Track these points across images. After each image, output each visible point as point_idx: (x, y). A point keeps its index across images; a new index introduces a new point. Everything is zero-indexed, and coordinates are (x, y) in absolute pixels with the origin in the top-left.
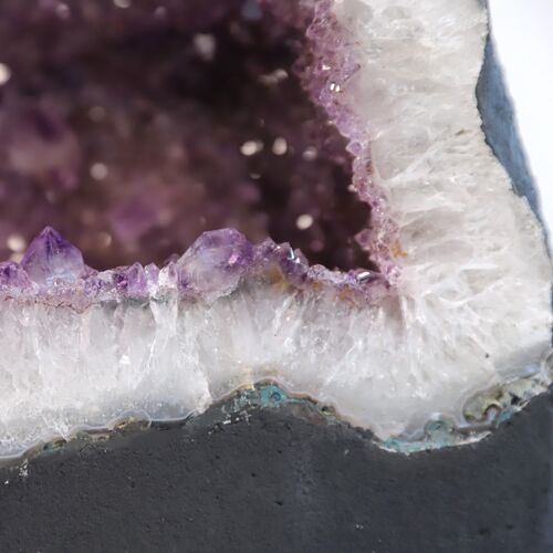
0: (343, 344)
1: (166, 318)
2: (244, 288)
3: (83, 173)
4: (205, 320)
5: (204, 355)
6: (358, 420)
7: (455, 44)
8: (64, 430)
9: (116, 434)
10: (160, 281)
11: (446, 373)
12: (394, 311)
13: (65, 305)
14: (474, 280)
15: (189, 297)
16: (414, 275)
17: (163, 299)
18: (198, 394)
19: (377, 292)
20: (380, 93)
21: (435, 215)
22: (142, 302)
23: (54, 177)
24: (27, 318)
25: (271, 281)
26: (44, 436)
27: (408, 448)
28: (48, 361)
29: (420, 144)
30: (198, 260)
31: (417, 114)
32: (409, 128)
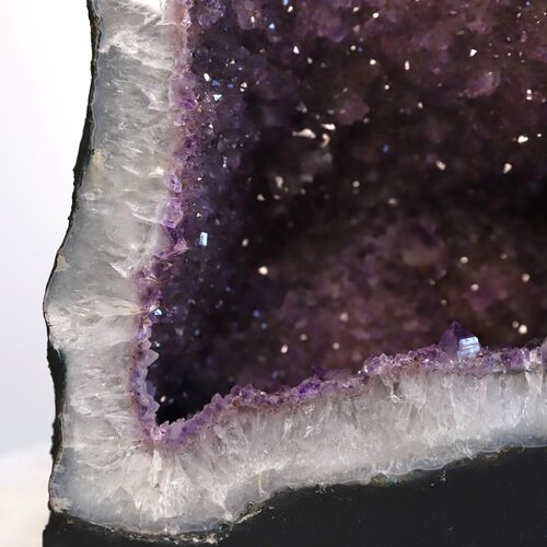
1: (535, 383)
3: (450, 267)
8: (469, 453)
9: (502, 455)
10: (531, 358)
13: (470, 373)
17: (534, 370)
22: (520, 373)
23: (431, 270)
24: (447, 383)
26: (457, 457)
28: (459, 409)
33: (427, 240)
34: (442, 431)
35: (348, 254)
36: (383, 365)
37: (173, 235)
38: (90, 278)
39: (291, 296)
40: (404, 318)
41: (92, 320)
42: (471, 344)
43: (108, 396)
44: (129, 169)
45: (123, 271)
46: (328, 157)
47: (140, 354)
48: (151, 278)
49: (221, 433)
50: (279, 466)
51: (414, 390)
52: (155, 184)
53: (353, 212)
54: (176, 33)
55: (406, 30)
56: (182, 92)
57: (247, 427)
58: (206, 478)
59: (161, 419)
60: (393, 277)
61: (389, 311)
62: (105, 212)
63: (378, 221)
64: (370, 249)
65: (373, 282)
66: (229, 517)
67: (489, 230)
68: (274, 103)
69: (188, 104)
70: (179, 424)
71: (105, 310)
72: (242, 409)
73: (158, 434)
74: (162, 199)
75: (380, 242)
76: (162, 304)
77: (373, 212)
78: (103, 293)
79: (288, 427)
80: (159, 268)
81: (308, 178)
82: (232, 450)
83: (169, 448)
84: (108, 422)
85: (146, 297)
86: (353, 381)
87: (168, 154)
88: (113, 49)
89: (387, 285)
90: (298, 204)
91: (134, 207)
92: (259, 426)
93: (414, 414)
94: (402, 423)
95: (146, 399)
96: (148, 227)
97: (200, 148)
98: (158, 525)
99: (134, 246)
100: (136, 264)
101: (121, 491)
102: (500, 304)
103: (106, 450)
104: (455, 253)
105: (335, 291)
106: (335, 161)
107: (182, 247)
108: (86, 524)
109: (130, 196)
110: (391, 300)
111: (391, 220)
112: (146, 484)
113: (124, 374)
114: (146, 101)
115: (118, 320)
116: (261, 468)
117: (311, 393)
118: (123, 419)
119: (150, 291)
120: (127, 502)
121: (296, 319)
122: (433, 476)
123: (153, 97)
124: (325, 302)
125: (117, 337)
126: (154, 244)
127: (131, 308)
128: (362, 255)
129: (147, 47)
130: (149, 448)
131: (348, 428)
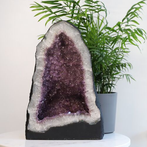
0: (87, 118)
1: (76, 116)
2: (81, 114)
3: (70, 105)
4: (78, 116)
5: (78, 118)
6: (88, 123)
7: (94, 99)
8: (70, 123)
9: (73, 123)
10: (75, 114)
11: (93, 120)
12: (90, 115)
13: (69, 115)
14: (95, 114)
15: (77, 115)
16: (91, 113)
17: (76, 115)
18: (78, 121)
19: (89, 114)
20: (89, 102)
21: (93, 110)
22: (74, 115)
23: (68, 105)
24: (67, 116)
25: (82, 114)
26: (68, 123)
27: (91, 124)
28: (68, 119)
29: (92, 105)
30: (78, 112)
31: (91, 103)
32: (91, 104)
33: (67, 101)
34: (67, 121)
35: (58, 103)
36: (61, 114)
37: (40, 102)
38: (32, 106)
39: (52, 108)
40: (65, 110)
41: (32, 110)
42: (70, 113)
43: (34, 118)
44: (37, 95)
45: (35, 105)
46: (56, 92)
47: (37, 113)
48: (38, 106)
49: (45, 121)
50: (51, 125)
51: (64, 117)
52: (39, 97)
53: (59, 98)
54: (41, 82)
55: (64, 79)
56: (42, 88)
57: (47, 121)
58: (43, 126)
59: (39, 120)
60: (64, 106)
61: (63, 110)
62: (34, 99)
63: (62, 99)
64: (61, 102)
65: (61, 106)
66: (46, 130)
67: (75, 100)
68: (50, 87)
69: (42, 89)
70: (41, 120)
71: (34, 109)
72: (47, 119)
73: (39, 122)
74: (40, 98)
75: (62, 102)
76: (39, 109)
77: (61, 98)
78: (33, 107)
79: (52, 121)
80: (39, 105)
81: (54, 95)
82: (46, 123)
83: (40, 123)
84: (34, 121)
85: (38, 108)
86: (58, 116)
87: (40, 94)
88: (35, 84)
89: (63, 107)
90: (52, 98)
91: (37, 99)
92: (49, 121)
93: (64, 119)
94: (63, 120)
95: (37, 118)
96: (38, 101)
97: (43, 93)
98: (38, 131)
99: (37, 103)
100: (37, 105)
101: (35, 128)
102: (76, 109)
103: (33, 123)
104: (71, 103)
105: (57, 107)
106: (57, 93)
107: (41, 103)
108: (31, 131)
109: (36, 98)
110: (63, 109)
111: (63, 99)
112: (37, 127)
113: (35, 116)
114: (38, 89)
115: (35, 110)
116: (49, 125)
117: (54, 117)
118: (35, 120)
119: (38, 107)
120: (35, 129)
121: (52, 111)
122: (66, 126)
123: (39, 88)
124: (55, 109)
125: (35, 112)
126: (39, 103)
127: (36, 109)
128: (60, 103)
129: (38, 84)
130: (38, 123)
131: (58, 121)
